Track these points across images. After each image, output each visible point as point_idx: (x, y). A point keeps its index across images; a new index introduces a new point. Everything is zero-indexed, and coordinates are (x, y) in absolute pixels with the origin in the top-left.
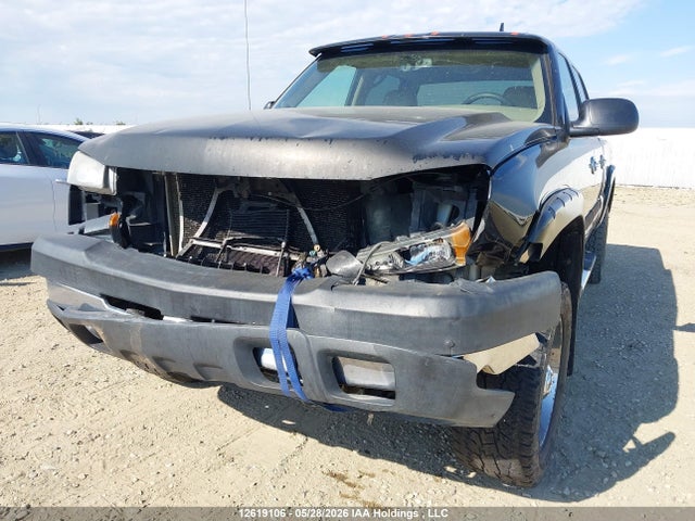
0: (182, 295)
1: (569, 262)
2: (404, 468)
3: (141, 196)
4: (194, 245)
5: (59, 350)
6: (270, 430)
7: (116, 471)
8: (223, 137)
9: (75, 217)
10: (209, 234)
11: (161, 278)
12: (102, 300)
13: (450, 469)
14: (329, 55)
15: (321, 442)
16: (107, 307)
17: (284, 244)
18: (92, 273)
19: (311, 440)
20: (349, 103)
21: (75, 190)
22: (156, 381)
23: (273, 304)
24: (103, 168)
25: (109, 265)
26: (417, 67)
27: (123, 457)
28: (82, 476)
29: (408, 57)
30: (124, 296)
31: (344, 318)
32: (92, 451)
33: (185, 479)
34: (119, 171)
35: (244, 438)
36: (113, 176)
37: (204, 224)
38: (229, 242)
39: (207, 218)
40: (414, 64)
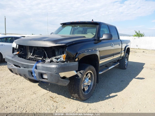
0: (23, 64)
1: (97, 62)
2: (64, 97)
3: (22, 49)
4: (30, 57)
5: (14, 76)
6: (44, 90)
7: (16, 94)
8: (30, 40)
9: (13, 52)
10: (33, 55)
11: (20, 61)
12: (13, 65)
13: (72, 97)
14: (64, 25)
15: (52, 92)
16: (14, 66)
17: (43, 57)
18: (12, 61)
19: (50, 92)
20: (70, 34)
21: (13, 48)
22: (29, 81)
23: (34, 66)
24: (16, 44)
25: (15, 60)
26: (77, 27)
27: (18, 92)
28: (10, 94)
29: (75, 26)
30: (16, 64)
31: (42, 68)
32: (13, 91)
33: (26, 96)
34: (19, 45)
35: (39, 91)
36: (18, 46)
37: (32, 54)
38: (35, 57)
39: (32, 53)
40: (76, 27)
